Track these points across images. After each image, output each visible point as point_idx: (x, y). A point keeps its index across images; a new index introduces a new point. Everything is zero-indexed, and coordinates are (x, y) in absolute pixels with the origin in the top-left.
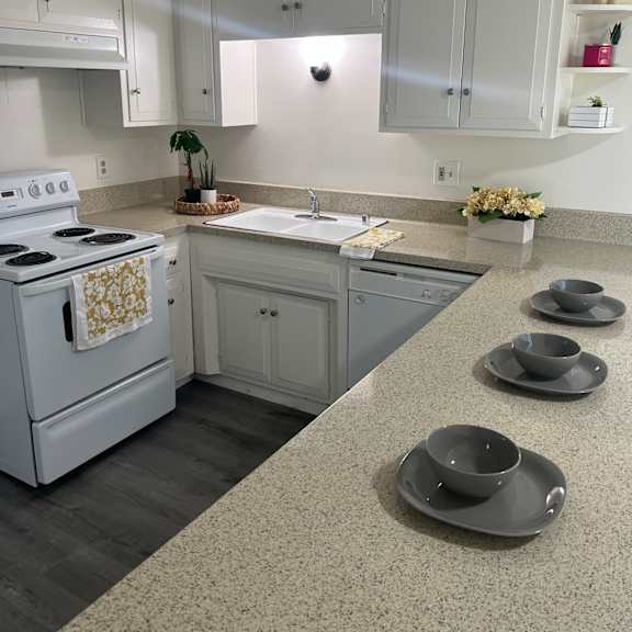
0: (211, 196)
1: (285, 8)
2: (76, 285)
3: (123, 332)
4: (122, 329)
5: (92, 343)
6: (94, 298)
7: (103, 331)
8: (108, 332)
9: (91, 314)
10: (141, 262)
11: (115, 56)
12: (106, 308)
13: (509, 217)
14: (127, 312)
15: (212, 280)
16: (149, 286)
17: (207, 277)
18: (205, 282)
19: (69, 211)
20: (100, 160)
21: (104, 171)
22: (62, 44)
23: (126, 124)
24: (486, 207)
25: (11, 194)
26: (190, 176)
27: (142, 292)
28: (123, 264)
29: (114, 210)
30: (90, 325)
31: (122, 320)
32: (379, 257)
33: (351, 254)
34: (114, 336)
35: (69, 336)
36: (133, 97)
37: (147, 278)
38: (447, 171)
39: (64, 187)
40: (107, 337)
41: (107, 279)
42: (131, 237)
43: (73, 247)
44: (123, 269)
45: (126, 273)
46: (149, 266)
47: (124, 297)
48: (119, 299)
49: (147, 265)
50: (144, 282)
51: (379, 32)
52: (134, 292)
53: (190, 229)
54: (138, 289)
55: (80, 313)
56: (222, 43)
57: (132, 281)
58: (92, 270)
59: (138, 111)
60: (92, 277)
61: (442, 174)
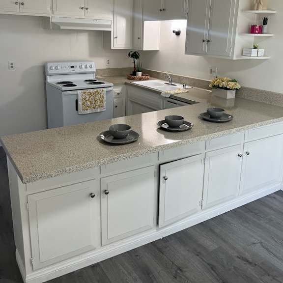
0: (140, 74)
1: (161, 10)
2: (79, 94)
3: (94, 112)
4: (94, 111)
5: (83, 112)
6: (85, 99)
7: (87, 109)
8: (89, 110)
9: (83, 104)
10: (103, 91)
11: (110, 26)
12: (89, 103)
13: (222, 88)
14: (96, 106)
15: (132, 102)
16: (105, 99)
17: (130, 100)
18: (129, 102)
19: (92, 74)
20: (107, 59)
21: (108, 63)
22: (95, 23)
23: (112, 48)
24: (215, 84)
25: (74, 67)
26: (135, 67)
27: (102, 100)
28: (96, 90)
29: (110, 76)
30: (83, 107)
31: (94, 108)
32: (171, 97)
33: (164, 95)
34: (91, 112)
35: (77, 110)
36: (115, 40)
37: (105, 96)
38: (213, 70)
39: (91, 67)
40: (88, 112)
41: (90, 94)
42: (103, 83)
43: (86, 84)
44: (96, 92)
45: (97, 93)
46: (105, 93)
47: (95, 101)
48: (94, 101)
49: (105, 92)
50: (103, 97)
51: (186, 19)
52: (99, 100)
53: (126, 84)
54: (101, 99)
55: (80, 103)
56: (145, 22)
57: (98, 96)
58: (85, 91)
59: (117, 44)
60: (85, 93)
61: (211, 71)
